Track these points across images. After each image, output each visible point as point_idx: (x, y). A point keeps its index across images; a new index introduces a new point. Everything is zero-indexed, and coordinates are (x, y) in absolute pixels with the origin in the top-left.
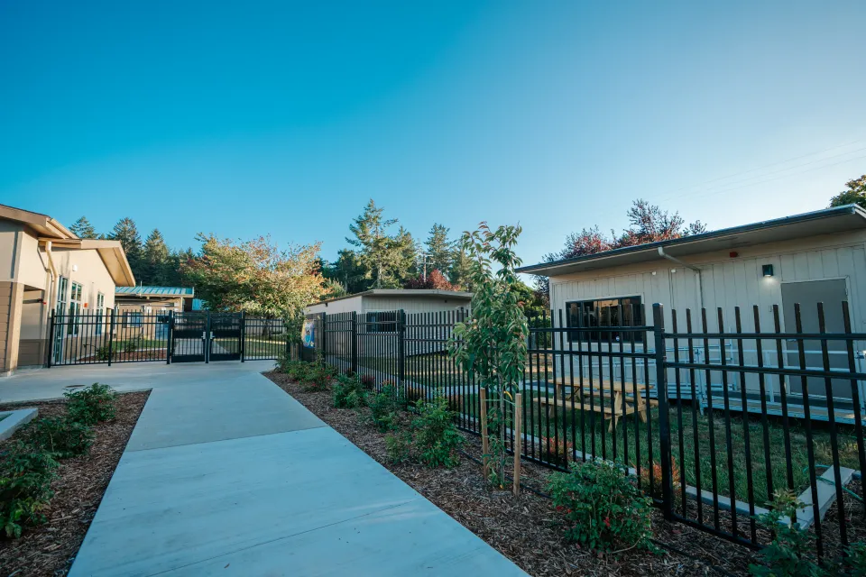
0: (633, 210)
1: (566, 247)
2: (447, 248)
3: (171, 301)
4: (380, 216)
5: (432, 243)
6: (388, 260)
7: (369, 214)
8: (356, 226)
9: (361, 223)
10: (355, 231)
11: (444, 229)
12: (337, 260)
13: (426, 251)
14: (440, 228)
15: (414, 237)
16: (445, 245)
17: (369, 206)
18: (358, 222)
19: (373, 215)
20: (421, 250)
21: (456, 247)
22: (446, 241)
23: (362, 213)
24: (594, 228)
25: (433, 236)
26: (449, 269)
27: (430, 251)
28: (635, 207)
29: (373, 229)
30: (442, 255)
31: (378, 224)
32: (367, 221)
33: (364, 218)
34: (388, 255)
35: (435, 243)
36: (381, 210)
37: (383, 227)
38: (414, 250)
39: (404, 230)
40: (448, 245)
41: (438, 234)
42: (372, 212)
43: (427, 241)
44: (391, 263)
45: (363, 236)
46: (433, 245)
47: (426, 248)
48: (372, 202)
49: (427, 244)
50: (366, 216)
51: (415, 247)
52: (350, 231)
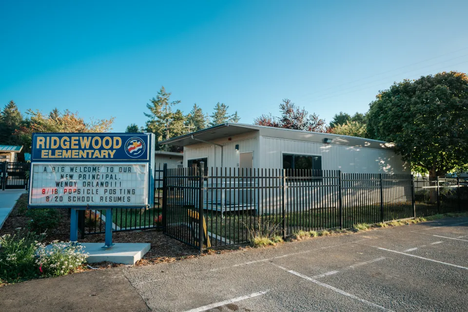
2: (226, 120)
3: (4, 154)
4: (168, 99)
5: (216, 116)
6: (174, 129)
7: (160, 96)
8: (152, 105)
9: (155, 103)
10: (150, 108)
11: (225, 106)
13: (212, 122)
14: (222, 106)
15: (204, 112)
16: (225, 118)
17: (161, 91)
18: (153, 102)
19: (163, 98)
20: (209, 121)
21: (232, 120)
22: (226, 115)
25: (216, 111)
27: (214, 122)
29: (164, 106)
31: (167, 103)
32: (159, 101)
33: (157, 100)
34: (173, 125)
35: (218, 116)
36: (169, 94)
37: (170, 106)
38: (204, 121)
39: (197, 106)
40: (227, 118)
41: (221, 110)
42: (164, 95)
43: (213, 115)
44: (175, 131)
45: (155, 112)
46: (216, 118)
47: (212, 120)
48: (163, 88)
49: (213, 117)
50: (158, 98)
51: (205, 119)
52: (147, 108)
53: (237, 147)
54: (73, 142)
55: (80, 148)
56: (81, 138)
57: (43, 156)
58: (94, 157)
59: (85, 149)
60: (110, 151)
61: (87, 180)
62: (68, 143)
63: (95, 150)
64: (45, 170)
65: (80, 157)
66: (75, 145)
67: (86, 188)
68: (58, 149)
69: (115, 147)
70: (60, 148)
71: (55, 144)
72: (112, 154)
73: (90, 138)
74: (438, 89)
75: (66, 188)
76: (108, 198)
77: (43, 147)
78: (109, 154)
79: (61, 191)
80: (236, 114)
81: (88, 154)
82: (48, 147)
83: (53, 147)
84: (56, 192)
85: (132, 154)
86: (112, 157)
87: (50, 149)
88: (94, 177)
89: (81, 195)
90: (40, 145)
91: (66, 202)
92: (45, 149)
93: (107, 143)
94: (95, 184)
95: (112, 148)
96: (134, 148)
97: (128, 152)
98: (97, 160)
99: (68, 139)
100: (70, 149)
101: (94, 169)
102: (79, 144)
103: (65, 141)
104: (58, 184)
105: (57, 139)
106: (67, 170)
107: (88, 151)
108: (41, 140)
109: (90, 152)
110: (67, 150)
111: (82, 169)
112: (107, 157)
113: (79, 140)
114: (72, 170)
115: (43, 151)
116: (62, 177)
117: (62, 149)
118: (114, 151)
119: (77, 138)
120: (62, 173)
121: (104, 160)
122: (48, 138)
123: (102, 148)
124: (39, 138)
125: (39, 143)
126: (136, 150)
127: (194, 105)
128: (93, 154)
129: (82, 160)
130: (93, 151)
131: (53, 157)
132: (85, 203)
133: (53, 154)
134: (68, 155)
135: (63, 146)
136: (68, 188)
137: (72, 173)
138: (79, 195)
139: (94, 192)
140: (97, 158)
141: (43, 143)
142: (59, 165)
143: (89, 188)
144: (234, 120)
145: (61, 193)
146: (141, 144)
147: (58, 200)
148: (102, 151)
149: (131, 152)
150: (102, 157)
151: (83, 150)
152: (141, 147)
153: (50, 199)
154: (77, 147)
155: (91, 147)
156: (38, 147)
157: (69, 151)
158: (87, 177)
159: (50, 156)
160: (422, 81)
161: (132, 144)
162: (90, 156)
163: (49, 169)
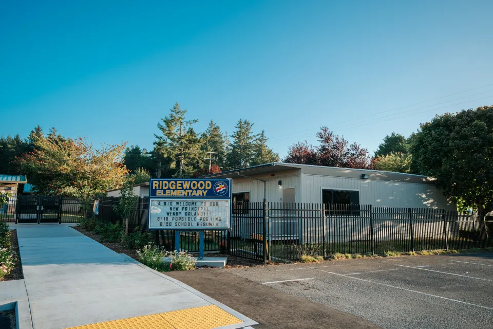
2: (250, 141)
3: (9, 186)
4: (183, 117)
5: (238, 136)
6: (189, 154)
7: (174, 114)
8: (164, 125)
9: (167, 122)
10: (162, 129)
11: (248, 124)
13: (232, 143)
14: (245, 123)
15: (222, 131)
16: (249, 138)
17: (175, 108)
19: (177, 116)
20: (228, 141)
21: (258, 141)
22: (250, 135)
25: (238, 130)
26: (252, 159)
27: (235, 143)
29: (178, 127)
30: (246, 147)
31: (181, 123)
32: (172, 120)
33: (170, 119)
34: (189, 149)
35: (240, 136)
36: (185, 112)
37: (186, 126)
38: (222, 142)
39: (214, 124)
40: (252, 138)
41: (243, 128)
42: (178, 113)
43: (233, 134)
44: (191, 156)
45: (168, 133)
46: (238, 138)
47: (232, 141)
48: (177, 105)
49: (233, 137)
50: (172, 117)
51: (223, 139)
52: (158, 129)
53: (280, 183)
54: (178, 185)
55: (183, 189)
56: (183, 182)
57: (157, 194)
58: (192, 195)
59: (186, 189)
60: (203, 191)
61: (188, 211)
62: (174, 186)
63: (193, 190)
64: (159, 204)
65: (183, 195)
66: (179, 187)
67: (187, 217)
68: (167, 190)
69: (207, 188)
70: (169, 189)
71: (166, 186)
72: (205, 193)
73: (189, 182)
74: (475, 126)
75: (174, 216)
76: (202, 224)
77: (157, 188)
78: (203, 194)
79: (170, 218)
80: (262, 134)
81: (188, 193)
82: (161, 188)
83: (164, 188)
84: (167, 218)
85: (219, 193)
86: (205, 195)
87: (162, 189)
88: (192, 209)
89: (184, 221)
90: (156, 187)
91: (173, 226)
92: (159, 189)
93: (201, 185)
94: (193, 214)
95: (205, 189)
96: (220, 189)
97: (216, 191)
98: (195, 197)
99: (174, 183)
100: (176, 189)
101: (193, 204)
102: (182, 186)
103: (173, 184)
104: (168, 214)
105: (167, 183)
106: (174, 204)
107: (188, 191)
108: (156, 184)
109: (190, 191)
110: (174, 190)
111: (185, 204)
112: (201, 195)
113: (182, 184)
114: (177, 204)
115: (157, 191)
116: (171, 209)
117: (170, 189)
118: (206, 191)
119: (181, 182)
120: (171, 206)
121: (199, 197)
122: (161, 182)
123: (198, 189)
124: (154, 182)
125: (154, 185)
126: (222, 190)
127: (211, 123)
128: (192, 193)
129: (184, 197)
130: (192, 191)
131: (165, 195)
132: (187, 227)
133: (164, 193)
134: (174, 193)
136: (175, 216)
137: (177, 207)
138: (183, 222)
139: (193, 219)
140: (194, 196)
141: (157, 185)
142: (169, 201)
143: (189, 216)
144: (260, 141)
146: (225, 186)
147: (169, 224)
148: (198, 191)
149: (218, 191)
150: (198, 195)
151: (185, 190)
152: (225, 188)
153: (163, 224)
154: (181, 188)
155: (190, 189)
156: (154, 188)
157: (176, 191)
158: (188, 209)
159: (162, 194)
160: (463, 115)
161: (219, 186)
162: (190, 194)
163: (162, 203)
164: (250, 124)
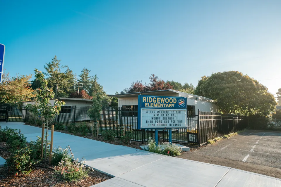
0: (151, 77)
1: (131, 86)
2: (88, 79)
4: (59, 63)
5: (82, 76)
8: (47, 67)
9: (50, 66)
10: (47, 69)
11: (88, 71)
12: (33, 80)
14: (86, 70)
15: (73, 73)
16: (88, 78)
17: (54, 58)
18: (48, 65)
19: (56, 63)
20: (77, 79)
21: (93, 79)
22: (88, 76)
23: (51, 62)
24: (140, 81)
25: (83, 73)
26: (89, 88)
27: (81, 79)
28: (152, 76)
29: (56, 68)
30: (87, 82)
31: (58, 67)
32: (53, 65)
33: (52, 64)
34: (61, 81)
35: (83, 76)
36: (60, 61)
37: (60, 68)
38: (73, 79)
39: (69, 69)
40: (89, 78)
41: (85, 73)
42: (56, 61)
43: (80, 75)
44: (63, 85)
45: (51, 72)
46: (83, 77)
47: (79, 78)
48: (56, 57)
49: (80, 76)
50: (53, 63)
51: (74, 77)
52: (44, 69)
54: (158, 100)
55: (161, 103)
56: (161, 98)
57: (145, 106)
58: (166, 107)
59: (163, 103)
60: (172, 104)
61: (164, 117)
62: (155, 100)
63: (167, 104)
64: (147, 112)
65: (161, 106)
66: (158, 101)
67: (164, 120)
68: (151, 103)
69: (174, 103)
70: (152, 102)
71: (150, 100)
72: (173, 105)
73: (164, 98)
75: (156, 120)
76: (172, 124)
77: (145, 102)
78: (172, 106)
80: (96, 76)
81: (164, 105)
82: (147, 102)
83: (149, 102)
84: (152, 122)
85: (181, 106)
86: (173, 107)
87: (148, 103)
88: (167, 115)
89: (162, 123)
90: (144, 101)
91: (156, 126)
92: (146, 103)
93: (171, 101)
94: (167, 119)
95: (173, 103)
96: (181, 103)
97: (179, 105)
98: (167, 108)
99: (156, 99)
100: (157, 103)
101: (167, 112)
102: (160, 101)
103: (154, 99)
104: (152, 118)
105: (151, 98)
106: (156, 112)
107: (164, 104)
108: (144, 99)
109: (165, 104)
110: (155, 103)
111: (162, 112)
112: (171, 107)
113: (160, 99)
114: (158, 112)
115: (145, 104)
116: (154, 115)
117: (154, 103)
118: (174, 104)
119: (159, 98)
120: (154, 114)
121: (170, 108)
122: (147, 98)
123: (169, 103)
124: (143, 98)
125: (143, 100)
126: (182, 104)
127: (67, 68)
128: (166, 105)
129: (162, 108)
130: (166, 104)
131: (150, 106)
132: (164, 127)
133: (150, 105)
134: (155, 105)
135: (154, 102)
136: (157, 120)
137: (158, 114)
138: (161, 123)
139: (167, 122)
140: (167, 107)
141: (145, 100)
142: (153, 110)
143: (165, 120)
144: (94, 79)
145: (154, 122)
146: (184, 102)
147: (153, 125)
148: (169, 104)
149: (180, 105)
150: (169, 107)
151: (162, 103)
152: (184, 103)
153: (150, 125)
154: (159, 102)
155: (165, 103)
156: (143, 102)
157: (156, 104)
158: (164, 115)
159: (149, 106)
161: (180, 102)
162: (165, 107)
163: (149, 112)
164: (89, 71)
